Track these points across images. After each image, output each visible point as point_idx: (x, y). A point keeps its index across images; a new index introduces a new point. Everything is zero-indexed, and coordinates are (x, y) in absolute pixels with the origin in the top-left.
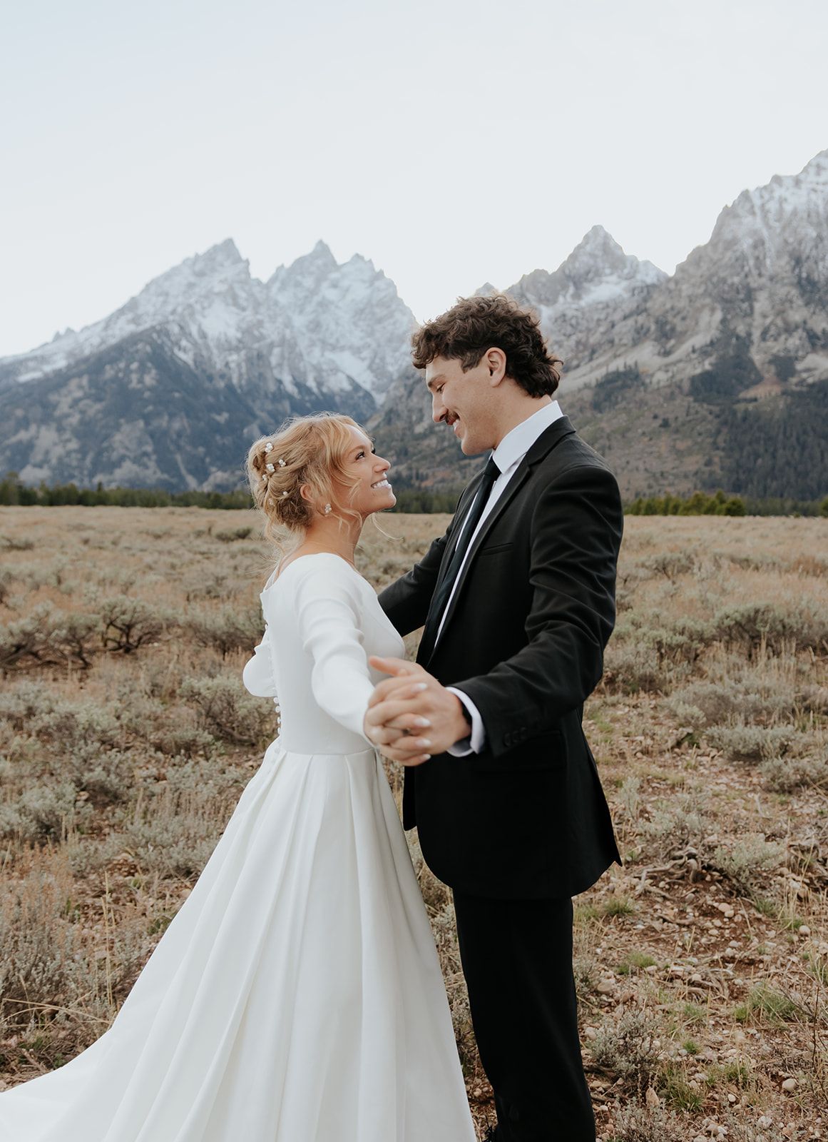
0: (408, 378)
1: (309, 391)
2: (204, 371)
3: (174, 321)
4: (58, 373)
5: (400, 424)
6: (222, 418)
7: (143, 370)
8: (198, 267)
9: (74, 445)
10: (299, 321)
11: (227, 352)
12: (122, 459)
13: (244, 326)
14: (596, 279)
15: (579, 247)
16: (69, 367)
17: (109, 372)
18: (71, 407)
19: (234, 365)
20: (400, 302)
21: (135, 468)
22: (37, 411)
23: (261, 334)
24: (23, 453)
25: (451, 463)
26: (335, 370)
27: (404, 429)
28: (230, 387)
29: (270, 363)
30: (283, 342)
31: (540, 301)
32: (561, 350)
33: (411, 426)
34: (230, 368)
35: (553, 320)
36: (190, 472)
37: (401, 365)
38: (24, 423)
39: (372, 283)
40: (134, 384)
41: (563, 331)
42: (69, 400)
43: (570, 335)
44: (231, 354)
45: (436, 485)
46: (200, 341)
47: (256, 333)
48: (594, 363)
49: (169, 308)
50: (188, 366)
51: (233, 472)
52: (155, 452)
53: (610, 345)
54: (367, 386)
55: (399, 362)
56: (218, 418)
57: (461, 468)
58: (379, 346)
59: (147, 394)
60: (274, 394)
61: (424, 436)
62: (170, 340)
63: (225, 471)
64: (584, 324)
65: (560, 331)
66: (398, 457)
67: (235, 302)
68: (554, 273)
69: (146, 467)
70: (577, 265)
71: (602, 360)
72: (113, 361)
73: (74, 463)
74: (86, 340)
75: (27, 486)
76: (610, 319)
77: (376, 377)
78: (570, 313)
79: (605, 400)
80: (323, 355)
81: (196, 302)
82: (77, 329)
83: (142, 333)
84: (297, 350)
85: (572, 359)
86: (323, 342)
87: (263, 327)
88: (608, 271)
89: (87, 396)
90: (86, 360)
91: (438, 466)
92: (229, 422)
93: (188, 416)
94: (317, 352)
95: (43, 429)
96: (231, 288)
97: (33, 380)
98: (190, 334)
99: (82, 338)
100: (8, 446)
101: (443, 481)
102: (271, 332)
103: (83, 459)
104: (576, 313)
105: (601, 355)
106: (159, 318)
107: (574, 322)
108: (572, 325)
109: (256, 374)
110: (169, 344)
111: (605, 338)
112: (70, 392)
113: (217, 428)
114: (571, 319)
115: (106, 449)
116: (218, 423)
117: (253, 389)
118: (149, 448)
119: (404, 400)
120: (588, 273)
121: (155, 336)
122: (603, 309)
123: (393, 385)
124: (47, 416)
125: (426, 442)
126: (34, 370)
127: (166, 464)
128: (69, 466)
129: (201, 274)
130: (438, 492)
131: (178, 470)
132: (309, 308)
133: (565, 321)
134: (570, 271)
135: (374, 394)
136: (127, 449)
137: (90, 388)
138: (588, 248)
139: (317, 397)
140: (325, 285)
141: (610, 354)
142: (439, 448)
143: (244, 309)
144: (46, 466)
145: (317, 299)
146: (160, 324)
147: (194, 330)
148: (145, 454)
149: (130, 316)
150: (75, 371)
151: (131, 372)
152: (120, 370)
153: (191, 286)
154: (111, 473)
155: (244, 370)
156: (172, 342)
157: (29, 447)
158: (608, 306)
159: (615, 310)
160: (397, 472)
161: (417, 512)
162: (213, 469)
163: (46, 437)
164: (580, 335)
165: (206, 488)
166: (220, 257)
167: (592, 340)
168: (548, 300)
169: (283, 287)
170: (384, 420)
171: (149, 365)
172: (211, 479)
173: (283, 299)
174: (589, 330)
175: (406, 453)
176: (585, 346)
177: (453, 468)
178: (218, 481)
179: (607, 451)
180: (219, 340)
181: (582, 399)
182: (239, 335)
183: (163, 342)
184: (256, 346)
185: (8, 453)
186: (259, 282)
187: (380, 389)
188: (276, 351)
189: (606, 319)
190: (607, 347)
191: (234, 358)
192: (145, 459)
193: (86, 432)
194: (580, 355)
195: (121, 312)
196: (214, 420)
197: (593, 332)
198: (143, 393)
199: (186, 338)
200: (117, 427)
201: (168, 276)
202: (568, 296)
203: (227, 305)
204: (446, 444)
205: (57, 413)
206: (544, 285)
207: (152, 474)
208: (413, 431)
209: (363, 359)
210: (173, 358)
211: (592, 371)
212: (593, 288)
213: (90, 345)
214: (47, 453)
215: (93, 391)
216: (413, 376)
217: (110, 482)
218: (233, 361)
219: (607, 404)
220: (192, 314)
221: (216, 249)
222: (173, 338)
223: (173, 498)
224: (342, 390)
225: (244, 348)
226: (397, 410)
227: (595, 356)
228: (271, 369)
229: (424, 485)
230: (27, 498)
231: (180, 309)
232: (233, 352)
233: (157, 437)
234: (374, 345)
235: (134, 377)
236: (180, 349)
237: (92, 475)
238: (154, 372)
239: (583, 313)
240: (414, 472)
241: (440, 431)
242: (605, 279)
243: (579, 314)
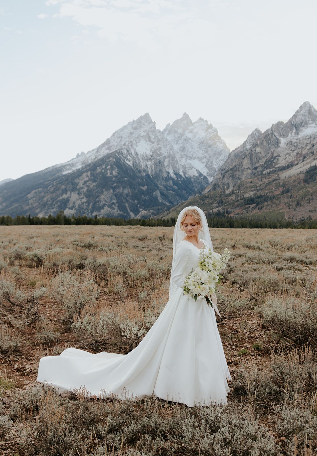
0: (223, 170)
1: (180, 176)
2: (137, 169)
3: (125, 148)
4: (78, 171)
5: (219, 190)
6: (145, 188)
7: (112, 169)
8: (134, 126)
9: (84, 200)
10: (176, 147)
11: (147, 161)
12: (104, 205)
13: (153, 150)
14: (306, 126)
15: (298, 112)
16: (82, 168)
17: (99, 170)
18: (83, 185)
19: (149, 167)
20: (219, 138)
21: (109, 209)
22: (70, 186)
23: (160, 153)
24: (65, 203)
25: (242, 206)
26: (192, 167)
27: (221, 192)
28: (148, 175)
29: (164, 165)
30: (169, 156)
31: (280, 136)
32: (290, 157)
33: (224, 192)
34: (148, 167)
35: (286, 144)
36: (131, 211)
37: (219, 165)
38: (65, 191)
39: (207, 130)
40: (109, 175)
41: (290, 149)
42: (83, 181)
43: (294, 150)
44: (148, 162)
45: (235, 216)
46: (135, 156)
47: (158, 152)
48: (305, 162)
49: (123, 143)
50: (131, 167)
51: (149, 211)
52: (117, 202)
53: (312, 154)
54: (205, 174)
55: (219, 164)
56: (143, 188)
57: (246, 209)
58: (210, 157)
59: (114, 179)
60: (166, 178)
61: (230, 195)
62: (123, 156)
63: (146, 210)
64: (300, 145)
65: (289, 149)
66: (218, 204)
67: (150, 140)
68: (287, 123)
69: (114, 209)
70: (297, 120)
71: (308, 161)
72: (100, 165)
73: (85, 207)
74: (90, 157)
75: (67, 216)
76: (312, 143)
77: (209, 170)
78: (294, 141)
79: (310, 179)
80: (186, 161)
81: (134, 140)
82: (86, 153)
83: (112, 153)
84: (176, 159)
85: (295, 161)
86: (186, 155)
87: (161, 150)
88: (311, 122)
89: (90, 180)
90: (90, 165)
91: (236, 208)
92: (147, 190)
93: (130, 188)
94: (184, 160)
95: (73, 193)
96: (148, 134)
97: (69, 173)
98: (131, 154)
99: (88, 156)
100: (59, 201)
101: (238, 214)
102: (164, 152)
103: (89, 206)
104: (296, 141)
105: (308, 159)
106: (119, 147)
107: (295, 144)
108: (294, 146)
109: (159, 170)
110: (123, 158)
111: (310, 151)
112: (83, 178)
113: (143, 193)
114: (294, 144)
115: (98, 202)
116: (143, 190)
117: (157, 176)
118: (115, 201)
119: (221, 180)
120: (302, 123)
121: (117, 154)
122: (309, 138)
123: (216, 173)
124: (74, 188)
125: (231, 198)
126: (69, 169)
127: (121, 207)
128: (83, 208)
129: (135, 129)
130: (236, 219)
131: (127, 210)
132: (180, 142)
133: (291, 144)
134: (294, 123)
135: (207, 177)
136: (106, 201)
137: (91, 177)
138: (302, 112)
139: (184, 179)
140: (187, 132)
141: (312, 158)
142: (236, 200)
143: (153, 143)
144: (74, 209)
145: (183, 138)
146: (119, 150)
147: (133, 152)
148: (113, 203)
149: (107, 147)
150: (85, 169)
151: (108, 170)
152: (103, 169)
153: (131, 133)
154: (100, 211)
155: (153, 168)
156: (124, 157)
157: (67, 200)
158: (311, 137)
159: (314, 139)
160: (218, 211)
161: (227, 227)
162: (141, 210)
163: (74, 197)
164: (298, 150)
165: (138, 217)
166: (143, 122)
167: (304, 152)
168: (284, 135)
169: (169, 133)
170: (212, 188)
171: (115, 167)
172: (140, 214)
173: (169, 138)
174: (302, 148)
175: (222, 203)
176: (301, 155)
177: (243, 208)
178: (143, 214)
179: (311, 201)
180: (143, 155)
181: (299, 178)
182: (151, 154)
183: (120, 157)
184: (158, 158)
185: (59, 203)
186: (159, 131)
187: (211, 176)
188: (167, 160)
189: (310, 143)
190: (310, 155)
191: (149, 163)
192: (113, 205)
193: (89, 194)
194: (299, 159)
195: (103, 145)
196: (141, 189)
197: (304, 149)
198: (113, 178)
199: (130, 155)
200: (102, 193)
201: (122, 130)
202: (293, 133)
203: (146, 141)
204: (239, 198)
205: (78, 187)
206: (282, 129)
207: (116, 212)
208: (225, 193)
209: (203, 163)
210: (124, 164)
211: (303, 166)
212: (304, 130)
213: (91, 159)
214: (74, 203)
215: (92, 178)
216: (225, 170)
217: (99, 215)
218: (149, 164)
219: (311, 180)
220: (132, 146)
221: (141, 117)
222: (124, 155)
223: (125, 222)
224: (194, 176)
225: (153, 159)
226: (218, 184)
227: (305, 159)
228: (165, 168)
229: (230, 216)
230: (67, 222)
231: (127, 143)
232: (148, 161)
233: (118, 196)
234: (208, 156)
235: (109, 172)
236: (127, 160)
237: (92, 212)
238: (116, 169)
239: (300, 141)
240: (226, 210)
241: (237, 193)
242: (309, 125)
243: (298, 141)
